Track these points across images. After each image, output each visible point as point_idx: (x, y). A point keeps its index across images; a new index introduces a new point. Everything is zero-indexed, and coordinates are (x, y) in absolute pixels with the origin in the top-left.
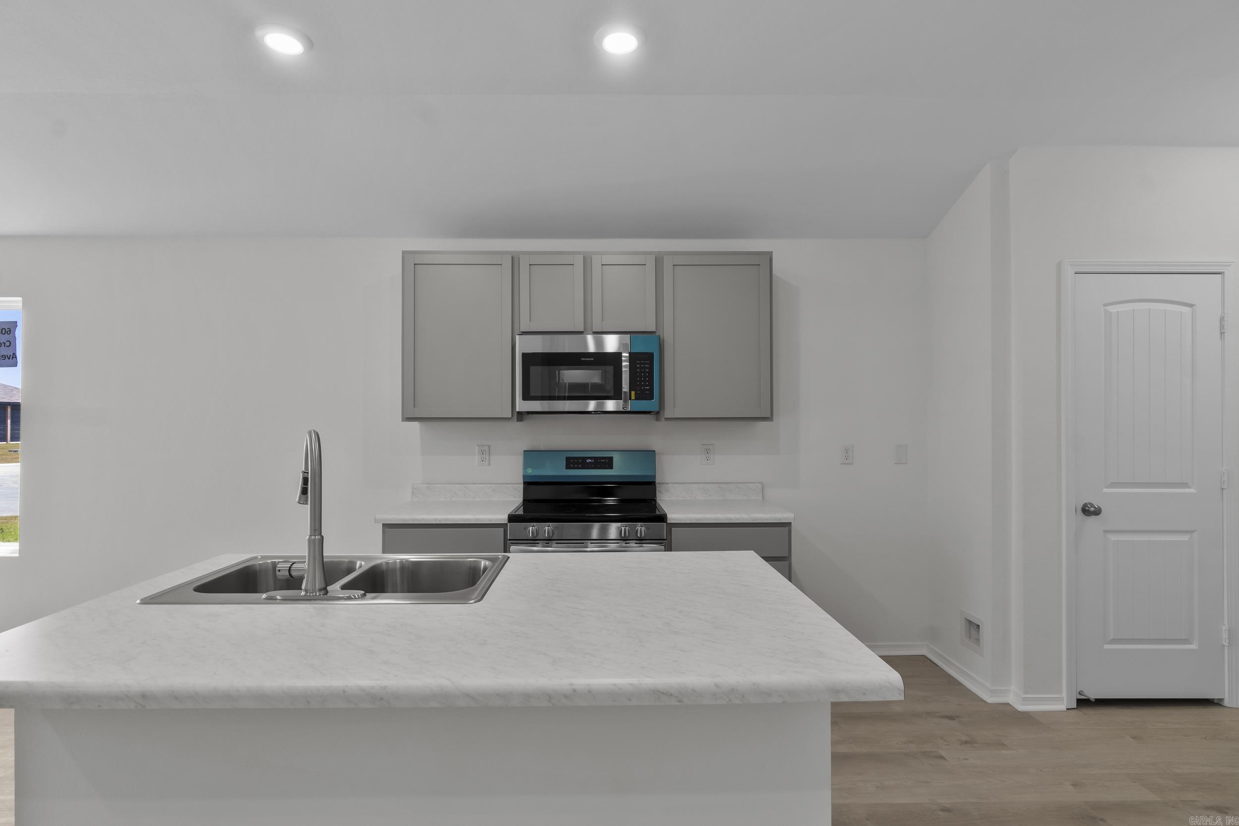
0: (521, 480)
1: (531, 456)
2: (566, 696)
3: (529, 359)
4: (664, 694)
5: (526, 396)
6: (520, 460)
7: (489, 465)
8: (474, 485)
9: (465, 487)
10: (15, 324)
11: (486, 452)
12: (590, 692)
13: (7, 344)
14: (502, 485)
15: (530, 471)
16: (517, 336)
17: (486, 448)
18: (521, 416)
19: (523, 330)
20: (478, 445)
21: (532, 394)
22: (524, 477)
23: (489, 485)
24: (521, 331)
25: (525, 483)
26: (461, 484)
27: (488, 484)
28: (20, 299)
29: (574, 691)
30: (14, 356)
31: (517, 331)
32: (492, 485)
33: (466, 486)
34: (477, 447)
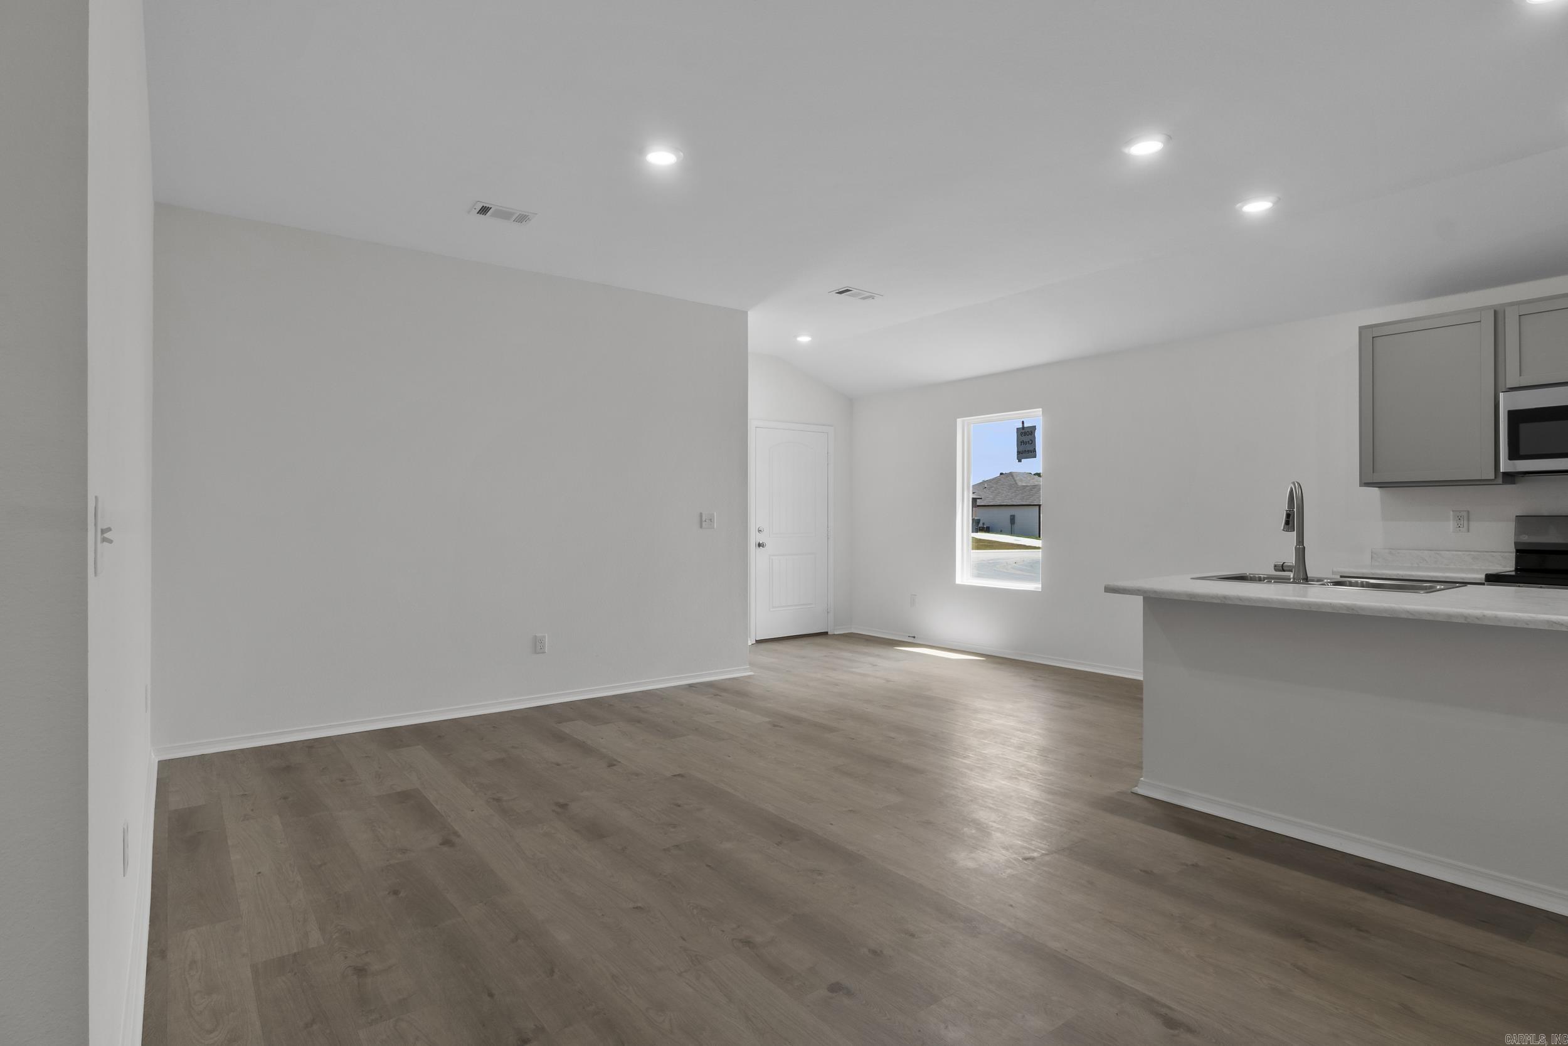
0: (1512, 548)
1: (1524, 522)
2: (1477, 618)
3: (1517, 418)
4: (1556, 623)
5: (1514, 454)
6: (1511, 526)
7: (1468, 531)
8: (1447, 552)
9: (1438, 554)
10: (1034, 428)
11: (1464, 519)
12: (1496, 617)
13: (1031, 442)
14: (1485, 553)
15: (1525, 538)
16: (1501, 395)
17: (1465, 514)
18: (1510, 478)
19: (1509, 386)
20: (1453, 511)
21: (1522, 453)
22: (1516, 543)
23: (1468, 553)
24: (1507, 387)
25: (1517, 551)
26: (1431, 550)
27: (1466, 551)
28: (1041, 409)
29: (1484, 616)
30: (1035, 451)
31: (1501, 386)
32: (1472, 553)
33: (1438, 552)
34: (1452, 513)
